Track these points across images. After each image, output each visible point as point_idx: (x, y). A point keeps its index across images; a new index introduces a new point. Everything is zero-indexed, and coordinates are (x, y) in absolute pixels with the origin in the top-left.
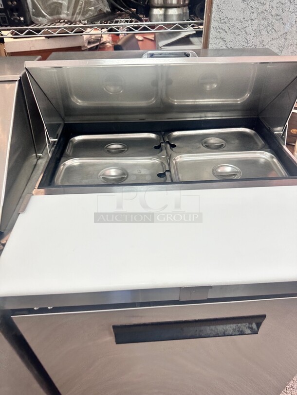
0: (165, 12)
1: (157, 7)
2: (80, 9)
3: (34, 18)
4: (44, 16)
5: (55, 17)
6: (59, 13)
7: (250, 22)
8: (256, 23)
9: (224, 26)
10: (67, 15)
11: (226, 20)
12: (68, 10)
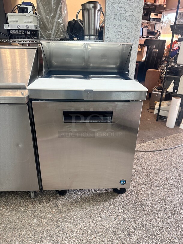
0: (89, 37)
1: (87, 36)
2: (58, 36)
3: (40, 38)
4: (44, 38)
5: (48, 38)
6: (50, 37)
7: (118, 39)
8: (120, 39)
9: (109, 40)
10: (53, 38)
11: (109, 38)
12: (53, 36)
